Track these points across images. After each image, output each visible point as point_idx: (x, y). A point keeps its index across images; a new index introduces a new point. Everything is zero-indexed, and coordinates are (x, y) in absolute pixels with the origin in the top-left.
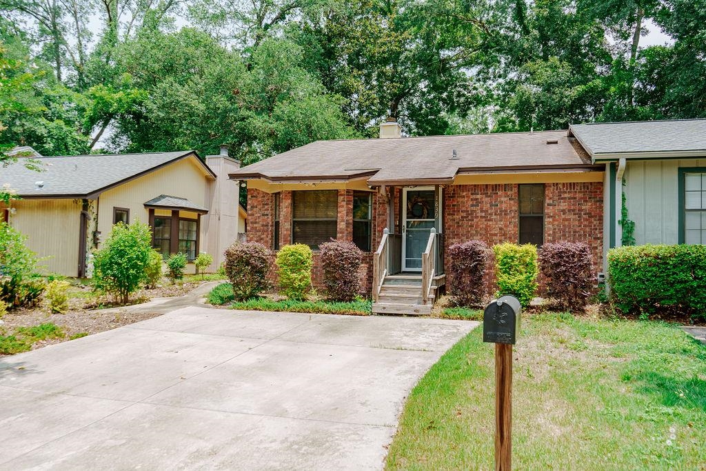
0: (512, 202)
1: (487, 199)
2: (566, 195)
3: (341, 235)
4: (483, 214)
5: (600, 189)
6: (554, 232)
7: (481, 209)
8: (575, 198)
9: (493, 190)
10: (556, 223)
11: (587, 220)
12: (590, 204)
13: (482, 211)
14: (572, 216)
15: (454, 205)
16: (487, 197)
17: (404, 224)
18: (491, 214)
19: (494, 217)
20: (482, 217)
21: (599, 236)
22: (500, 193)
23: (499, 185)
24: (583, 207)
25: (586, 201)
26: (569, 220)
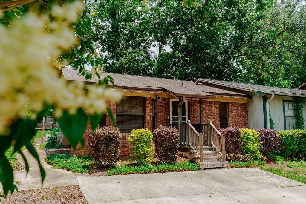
0: (217, 110)
1: (207, 108)
2: (236, 108)
3: (148, 124)
4: (206, 115)
5: (246, 106)
6: (233, 124)
7: (205, 112)
8: (239, 109)
9: (209, 104)
10: (233, 120)
11: (243, 119)
12: (244, 112)
13: (205, 114)
14: (238, 118)
15: (194, 110)
16: (207, 106)
17: (171, 118)
18: (209, 115)
19: (210, 116)
20: (206, 116)
21: (247, 126)
22: (212, 105)
23: (212, 101)
24: (242, 114)
25: (243, 111)
26: (237, 119)
